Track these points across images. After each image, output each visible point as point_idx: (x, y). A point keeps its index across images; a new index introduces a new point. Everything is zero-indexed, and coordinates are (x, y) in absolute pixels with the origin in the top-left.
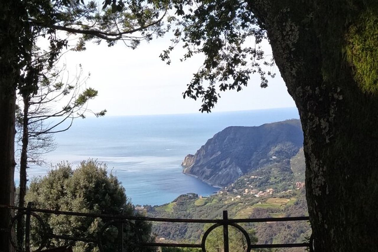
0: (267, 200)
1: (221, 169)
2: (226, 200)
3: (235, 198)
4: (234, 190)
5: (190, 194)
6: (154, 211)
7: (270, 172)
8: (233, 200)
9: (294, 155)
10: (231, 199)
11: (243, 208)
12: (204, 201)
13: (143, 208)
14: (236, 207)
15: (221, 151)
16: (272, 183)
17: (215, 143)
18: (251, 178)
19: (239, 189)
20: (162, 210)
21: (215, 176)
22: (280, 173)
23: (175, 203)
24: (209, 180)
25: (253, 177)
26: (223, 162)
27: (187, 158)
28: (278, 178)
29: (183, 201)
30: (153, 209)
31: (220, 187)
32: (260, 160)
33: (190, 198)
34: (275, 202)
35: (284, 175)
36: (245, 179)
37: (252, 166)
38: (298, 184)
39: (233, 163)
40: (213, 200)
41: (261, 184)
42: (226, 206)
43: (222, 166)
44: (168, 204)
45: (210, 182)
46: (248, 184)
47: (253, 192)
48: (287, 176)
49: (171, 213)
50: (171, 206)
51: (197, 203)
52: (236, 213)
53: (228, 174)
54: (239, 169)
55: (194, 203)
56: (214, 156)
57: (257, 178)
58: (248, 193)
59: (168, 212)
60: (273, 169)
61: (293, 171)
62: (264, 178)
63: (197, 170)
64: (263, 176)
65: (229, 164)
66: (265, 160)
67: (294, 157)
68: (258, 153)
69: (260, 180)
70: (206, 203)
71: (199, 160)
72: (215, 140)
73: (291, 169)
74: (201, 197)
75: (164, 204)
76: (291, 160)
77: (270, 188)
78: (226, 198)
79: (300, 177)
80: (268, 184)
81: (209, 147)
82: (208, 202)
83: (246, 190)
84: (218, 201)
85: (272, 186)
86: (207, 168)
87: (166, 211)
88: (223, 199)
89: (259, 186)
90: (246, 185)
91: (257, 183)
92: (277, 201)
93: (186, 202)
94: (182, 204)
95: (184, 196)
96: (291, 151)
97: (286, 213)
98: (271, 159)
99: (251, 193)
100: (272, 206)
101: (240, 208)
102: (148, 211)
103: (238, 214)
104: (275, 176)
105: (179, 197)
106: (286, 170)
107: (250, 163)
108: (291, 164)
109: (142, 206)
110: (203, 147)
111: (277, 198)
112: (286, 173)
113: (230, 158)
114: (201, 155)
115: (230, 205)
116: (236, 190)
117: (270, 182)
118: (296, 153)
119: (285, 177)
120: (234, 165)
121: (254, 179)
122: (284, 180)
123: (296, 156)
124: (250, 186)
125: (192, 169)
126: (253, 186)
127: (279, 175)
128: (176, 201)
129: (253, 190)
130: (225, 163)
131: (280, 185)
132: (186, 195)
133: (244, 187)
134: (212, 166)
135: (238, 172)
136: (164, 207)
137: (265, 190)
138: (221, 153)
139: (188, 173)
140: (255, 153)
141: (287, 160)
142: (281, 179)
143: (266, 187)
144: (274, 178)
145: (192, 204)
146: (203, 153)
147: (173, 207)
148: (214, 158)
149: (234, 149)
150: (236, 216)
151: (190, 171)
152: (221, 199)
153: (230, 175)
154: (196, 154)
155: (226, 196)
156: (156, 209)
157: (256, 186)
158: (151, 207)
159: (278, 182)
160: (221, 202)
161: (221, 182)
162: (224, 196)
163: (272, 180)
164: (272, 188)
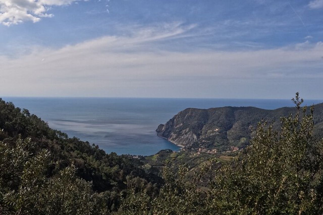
0: (220, 157)
1: (183, 135)
2: (190, 155)
3: (196, 154)
4: (192, 148)
5: (167, 149)
6: (145, 159)
7: (214, 139)
8: (195, 155)
9: (229, 129)
10: (194, 154)
11: (204, 161)
12: (176, 155)
13: (138, 157)
14: (199, 160)
15: (183, 123)
16: (216, 146)
17: (179, 118)
18: (202, 142)
19: (195, 148)
20: (150, 159)
21: (179, 139)
22: (221, 140)
23: (158, 155)
24: (175, 141)
25: (204, 141)
26: (184, 131)
27: (160, 126)
28: (219, 143)
29: (163, 154)
30: (144, 158)
31: (182, 146)
32: (208, 131)
33: (168, 152)
34: (225, 158)
35: (223, 141)
36: (199, 142)
37: (203, 134)
38: (232, 148)
39: (191, 131)
40: (182, 154)
41: (209, 146)
42: (193, 158)
43: (183, 133)
44: (153, 155)
45: (176, 143)
46: (201, 145)
47: (204, 151)
48: (225, 142)
49: (155, 161)
50: (155, 157)
51: (172, 155)
52: (200, 163)
53: (187, 138)
54: (194, 135)
55: (170, 155)
56: (178, 126)
57: (206, 142)
58: (201, 151)
59: (154, 160)
60: (216, 137)
61: (229, 139)
62: (211, 142)
63: (166, 134)
64: (211, 141)
65: (188, 132)
66: (211, 131)
67: (229, 130)
68: (207, 126)
69: (208, 143)
70: (177, 156)
71: (168, 128)
72: (179, 116)
73: (227, 138)
74: (174, 152)
75: (151, 155)
76: (227, 132)
77: (215, 149)
78: (190, 153)
79: (234, 144)
80: (213, 146)
81: (175, 120)
82: (179, 156)
83: (200, 149)
84: (185, 155)
85: (216, 147)
86: (174, 133)
87: (152, 160)
88: (188, 154)
89: (208, 147)
90: (199, 146)
91: (207, 145)
92: (226, 158)
93: (165, 155)
94: (162, 156)
95: (163, 150)
96: (227, 126)
97: (232, 165)
98: (215, 130)
99: (203, 151)
100: (223, 160)
101: (202, 161)
102: (141, 159)
103: (202, 164)
104: (218, 142)
105: (160, 151)
106: (225, 139)
107: (202, 132)
108: (228, 135)
109: (137, 156)
110: (171, 120)
111: (226, 156)
112: (225, 140)
113: (189, 128)
114: (170, 124)
115: (196, 159)
116: (193, 149)
117: (215, 145)
118: (231, 128)
119: (224, 143)
120: (192, 133)
121: (205, 142)
122: (223, 144)
123: (230, 130)
124: (202, 146)
125: (163, 133)
126: (204, 147)
127: (220, 141)
128: (158, 154)
129: (204, 149)
130: (185, 131)
131: (221, 147)
132: (164, 150)
133: (198, 147)
134: (177, 132)
135: (194, 137)
136: (151, 157)
137: (212, 150)
138: (183, 125)
139: (161, 136)
140: (204, 126)
141: (225, 132)
142: (221, 144)
143: (212, 148)
144: (217, 143)
145: (169, 156)
146: (171, 124)
147: (156, 157)
148: (178, 127)
149: (191, 122)
150: (201, 165)
151: (162, 135)
152: (187, 154)
153: (189, 139)
154: (166, 124)
155: (190, 152)
156: (146, 158)
157: (206, 147)
158: (143, 157)
159: (220, 145)
160: (187, 156)
161: (183, 143)
162: (189, 152)
163: (216, 144)
164: (216, 149)
